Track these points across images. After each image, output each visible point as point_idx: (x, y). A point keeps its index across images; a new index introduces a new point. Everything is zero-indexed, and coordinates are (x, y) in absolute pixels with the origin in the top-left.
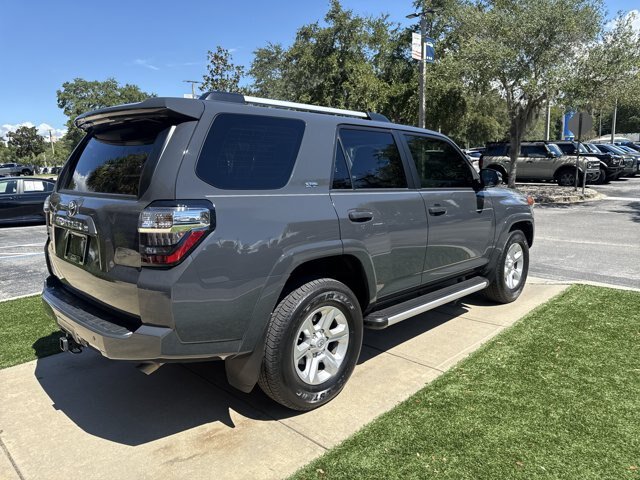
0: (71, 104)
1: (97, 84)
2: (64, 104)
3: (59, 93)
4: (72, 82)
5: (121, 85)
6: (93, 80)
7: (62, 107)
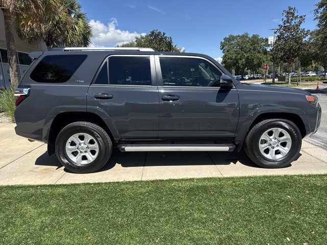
0: (226, 47)
1: (239, 36)
2: (223, 48)
3: (221, 43)
4: (228, 37)
5: (250, 36)
6: (237, 35)
7: (221, 49)
